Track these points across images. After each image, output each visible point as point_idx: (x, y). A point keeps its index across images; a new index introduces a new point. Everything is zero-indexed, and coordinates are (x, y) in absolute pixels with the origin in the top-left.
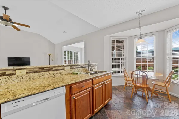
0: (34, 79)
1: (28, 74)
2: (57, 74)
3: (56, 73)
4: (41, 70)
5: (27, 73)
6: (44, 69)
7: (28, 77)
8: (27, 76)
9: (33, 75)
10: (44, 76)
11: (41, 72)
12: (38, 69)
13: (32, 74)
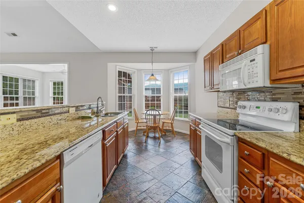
0: (31, 130)
1: (22, 122)
2: (61, 120)
3: (60, 118)
4: (39, 114)
5: (19, 120)
6: (43, 111)
7: (22, 127)
8: (20, 126)
9: (29, 123)
10: (45, 125)
11: (39, 117)
12: (34, 112)
13: (27, 122)
